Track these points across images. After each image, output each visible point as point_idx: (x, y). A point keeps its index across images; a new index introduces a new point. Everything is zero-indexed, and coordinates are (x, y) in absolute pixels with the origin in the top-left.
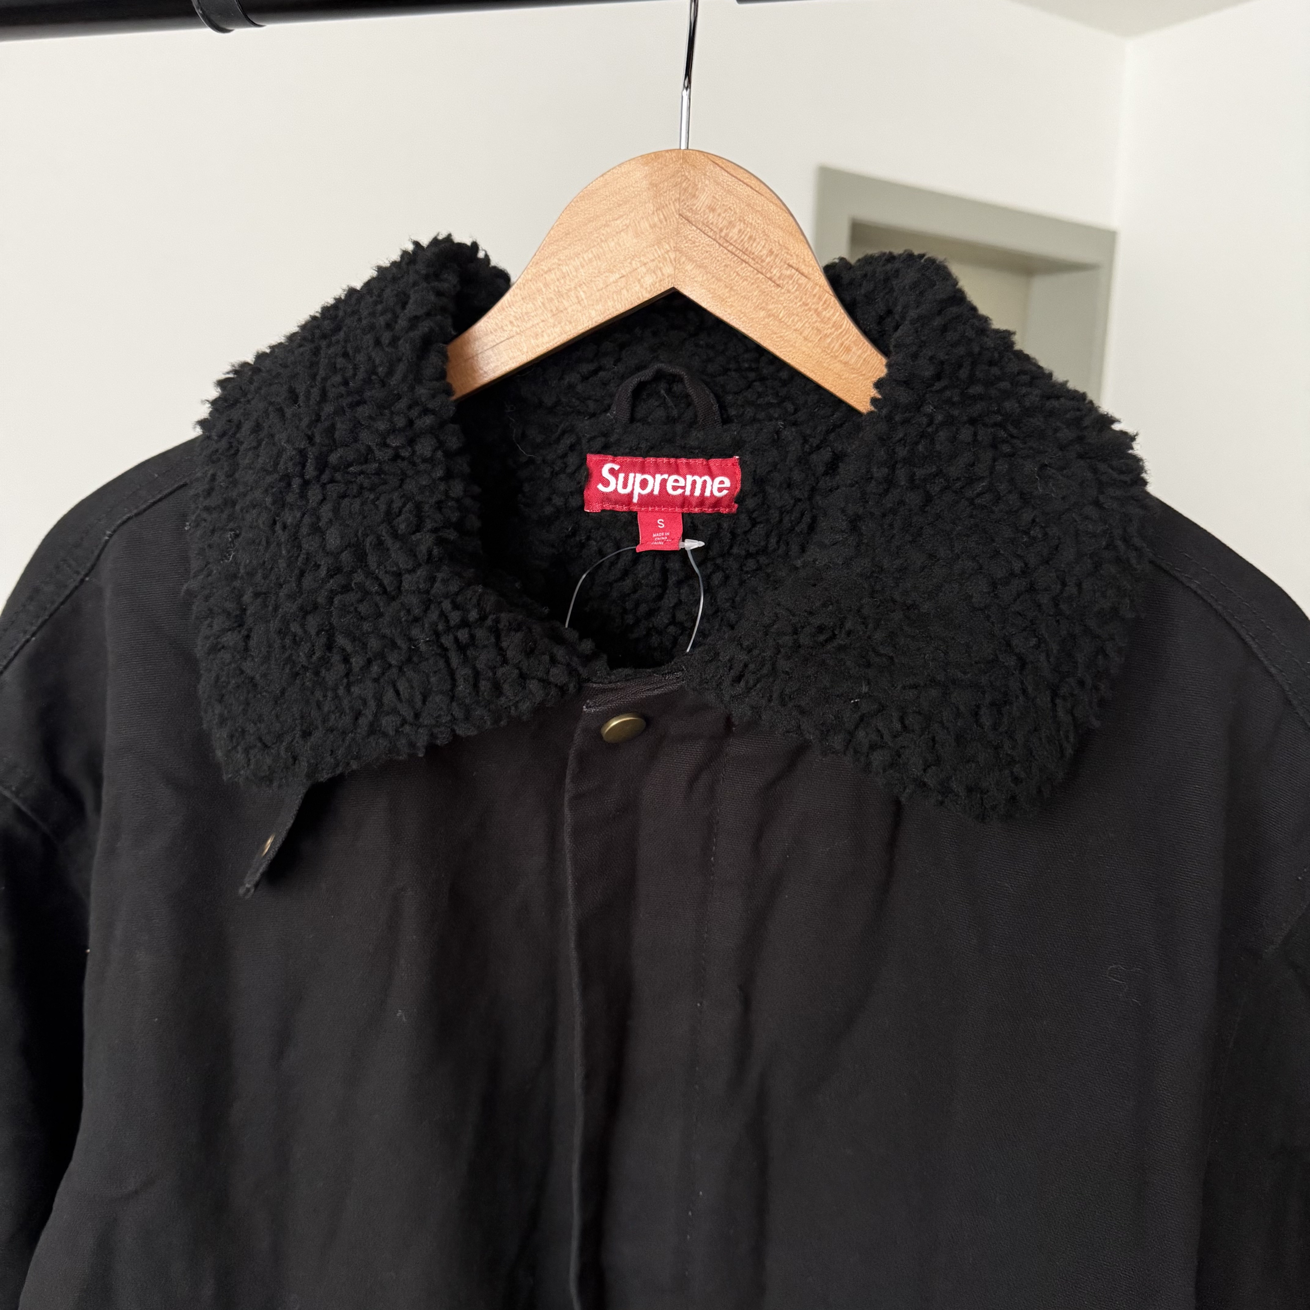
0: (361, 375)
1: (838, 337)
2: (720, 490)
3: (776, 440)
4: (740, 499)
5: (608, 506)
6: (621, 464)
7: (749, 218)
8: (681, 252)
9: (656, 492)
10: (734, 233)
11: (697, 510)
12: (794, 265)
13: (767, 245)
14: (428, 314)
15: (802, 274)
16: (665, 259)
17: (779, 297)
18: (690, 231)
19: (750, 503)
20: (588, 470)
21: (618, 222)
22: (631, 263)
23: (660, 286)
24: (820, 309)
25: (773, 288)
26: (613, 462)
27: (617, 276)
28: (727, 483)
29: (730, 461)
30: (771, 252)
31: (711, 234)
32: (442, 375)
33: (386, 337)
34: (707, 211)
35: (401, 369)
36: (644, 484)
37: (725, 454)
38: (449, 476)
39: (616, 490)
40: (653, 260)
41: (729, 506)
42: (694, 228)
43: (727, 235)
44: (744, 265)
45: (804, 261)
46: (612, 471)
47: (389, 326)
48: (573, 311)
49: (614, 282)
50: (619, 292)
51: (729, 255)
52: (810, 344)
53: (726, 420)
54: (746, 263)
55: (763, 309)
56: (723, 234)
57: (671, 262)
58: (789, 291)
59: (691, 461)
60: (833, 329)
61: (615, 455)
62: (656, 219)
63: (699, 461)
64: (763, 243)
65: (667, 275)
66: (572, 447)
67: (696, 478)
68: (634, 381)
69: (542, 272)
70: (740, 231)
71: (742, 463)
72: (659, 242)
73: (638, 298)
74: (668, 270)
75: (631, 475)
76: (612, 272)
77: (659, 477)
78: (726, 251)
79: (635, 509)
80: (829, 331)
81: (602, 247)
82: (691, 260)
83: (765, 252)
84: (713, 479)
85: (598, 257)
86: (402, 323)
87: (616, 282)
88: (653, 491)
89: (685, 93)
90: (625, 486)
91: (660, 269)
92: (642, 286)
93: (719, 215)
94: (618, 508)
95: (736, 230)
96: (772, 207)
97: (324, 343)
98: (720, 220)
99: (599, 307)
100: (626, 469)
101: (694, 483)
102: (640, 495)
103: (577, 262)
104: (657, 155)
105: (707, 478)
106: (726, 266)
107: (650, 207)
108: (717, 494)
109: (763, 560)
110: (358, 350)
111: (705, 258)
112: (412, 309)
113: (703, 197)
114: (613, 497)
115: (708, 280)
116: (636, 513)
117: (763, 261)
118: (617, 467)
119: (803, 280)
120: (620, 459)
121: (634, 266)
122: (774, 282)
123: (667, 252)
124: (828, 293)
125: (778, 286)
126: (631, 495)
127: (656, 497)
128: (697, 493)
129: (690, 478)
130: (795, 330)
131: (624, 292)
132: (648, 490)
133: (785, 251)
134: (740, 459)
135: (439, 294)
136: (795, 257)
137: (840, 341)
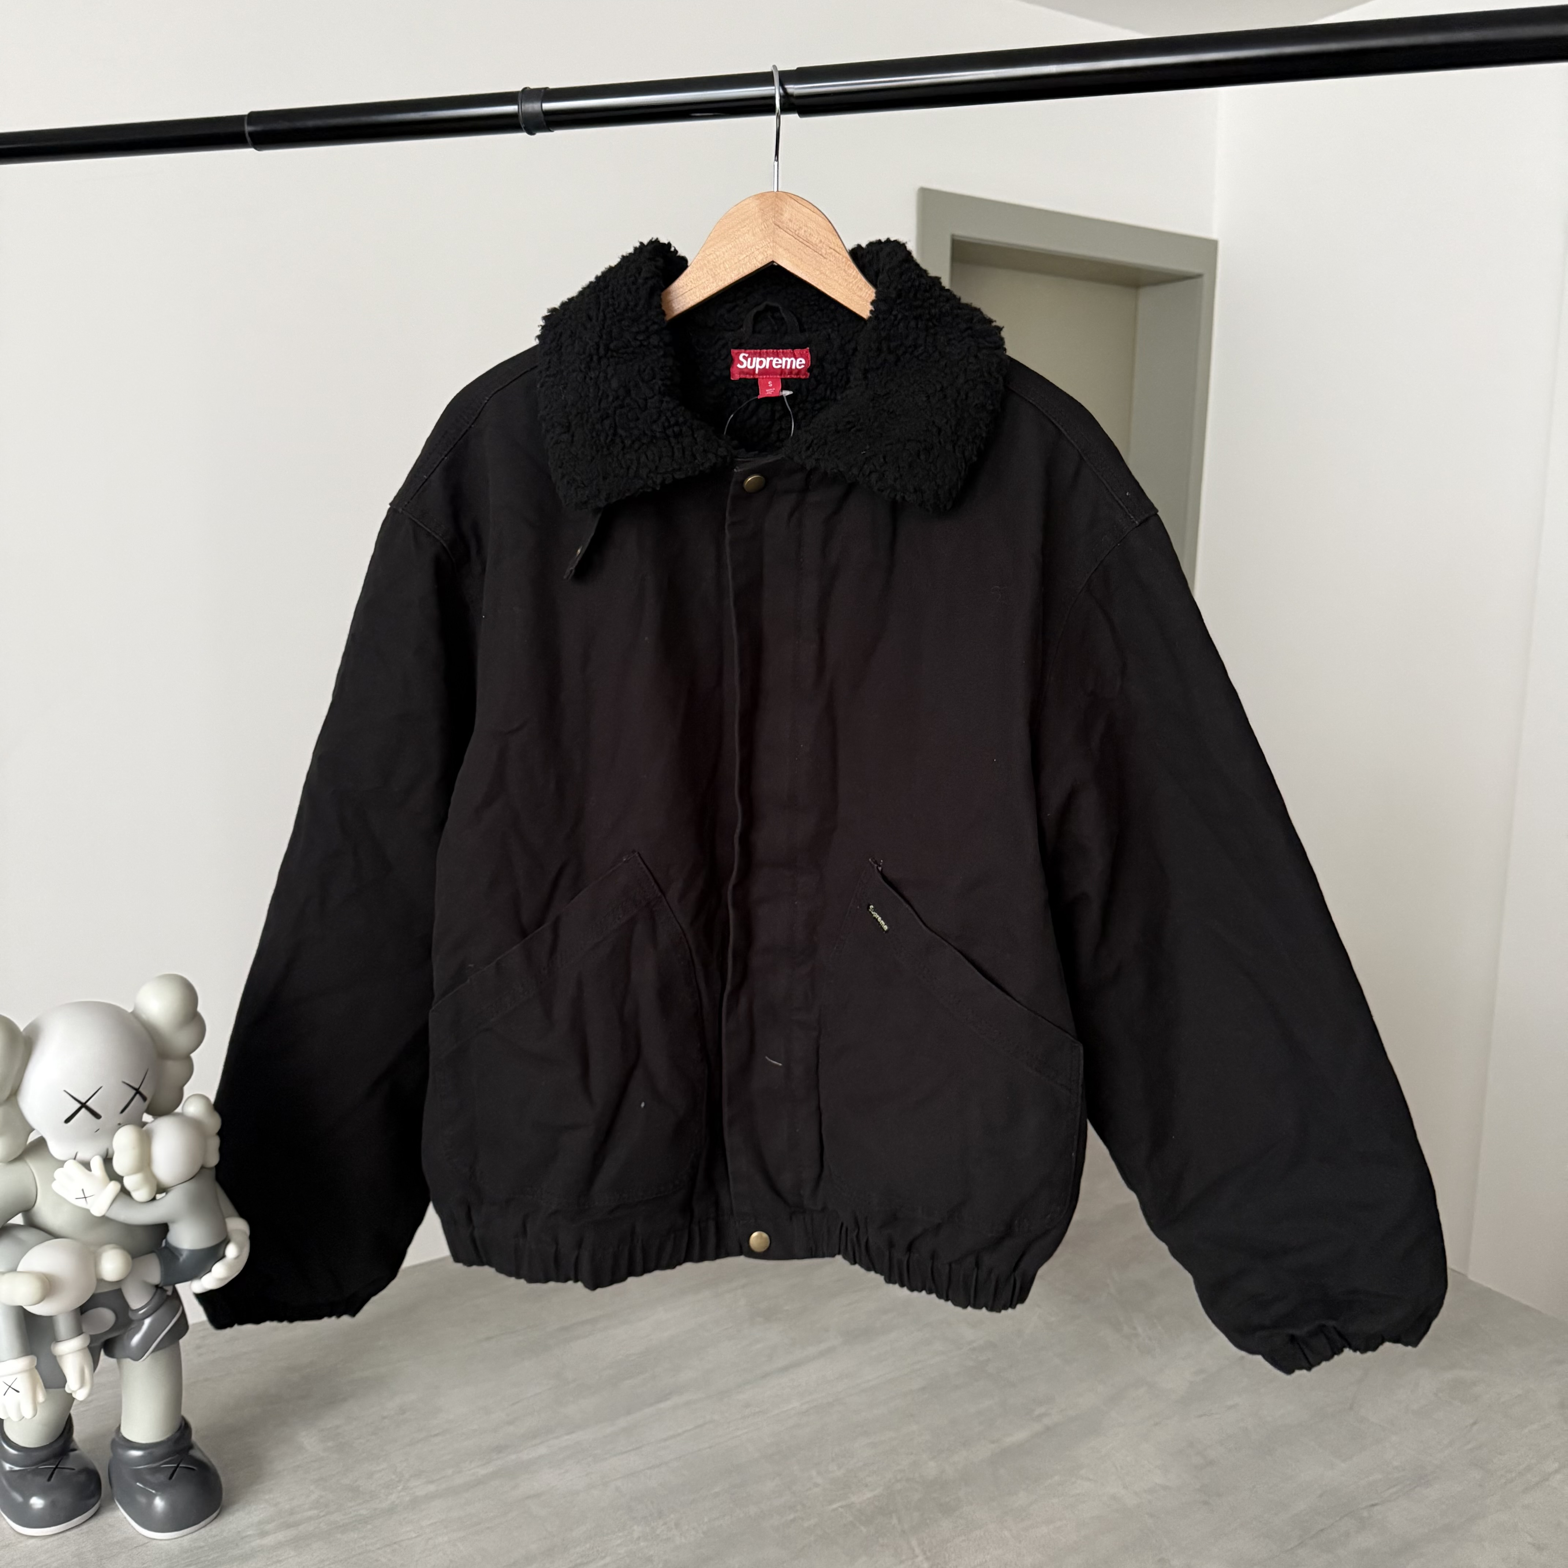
0: (623, 305)
1: (856, 283)
2: (800, 365)
3: (828, 339)
4: (810, 370)
5: (743, 376)
6: (749, 353)
7: (809, 225)
8: (776, 242)
9: (767, 367)
10: (802, 232)
11: (789, 376)
12: (832, 248)
13: (818, 238)
14: (652, 277)
16: (768, 247)
17: (825, 264)
18: (781, 233)
19: (816, 371)
20: (732, 356)
21: (744, 229)
22: (751, 250)
23: (766, 260)
24: (846, 270)
25: (823, 260)
26: (745, 353)
27: (745, 256)
28: (804, 362)
29: (805, 351)
30: (821, 241)
31: (791, 233)
32: (660, 306)
33: (633, 288)
34: (788, 221)
35: (642, 302)
36: (761, 363)
37: (802, 346)
38: (664, 356)
39: (747, 367)
40: (762, 248)
41: (805, 374)
42: (782, 230)
43: (799, 233)
44: (808, 248)
45: (837, 245)
46: (744, 357)
47: (634, 283)
48: (722, 274)
49: (742, 259)
50: (745, 264)
51: (800, 243)
52: (842, 287)
53: (802, 330)
54: (809, 247)
55: (818, 270)
56: (797, 233)
57: (771, 247)
58: (830, 261)
59: (785, 350)
60: (853, 279)
61: (746, 349)
62: (763, 227)
63: (789, 350)
64: (816, 237)
65: (769, 255)
66: (724, 346)
67: (788, 359)
68: (755, 311)
69: (706, 255)
70: (805, 231)
71: (811, 351)
72: (765, 238)
73: (756, 267)
74: (770, 252)
75: (754, 359)
76: (741, 254)
77: (769, 359)
78: (798, 242)
79: (757, 377)
80: (851, 281)
81: (736, 242)
82: (781, 247)
83: (818, 241)
84: (796, 360)
85: (735, 247)
86: (640, 281)
87: (744, 259)
88: (765, 366)
89: (776, 163)
90: (751, 364)
91: (766, 252)
92: (757, 261)
93: (794, 223)
94: (748, 377)
95: (803, 231)
96: (820, 219)
97: (601, 293)
98: (795, 226)
99: (736, 272)
100: (752, 356)
101: (786, 361)
102: (759, 369)
103: (724, 250)
104: (763, 194)
105: (793, 359)
106: (799, 249)
107: (760, 221)
108: (798, 367)
109: (823, 403)
110: (619, 295)
111: (788, 246)
112: (643, 275)
113: (786, 215)
114: (746, 371)
115: (790, 256)
116: (757, 379)
118: (747, 355)
119: (837, 255)
120: (748, 351)
121: (753, 250)
122: (823, 256)
123: (769, 243)
124: (850, 261)
125: (825, 258)
126: (754, 369)
127: (767, 369)
128: (788, 367)
129: (784, 359)
130: (835, 280)
131: (748, 263)
132: (763, 367)
133: (827, 241)
134: (810, 349)
135: (656, 267)
136: (833, 244)
137: (857, 286)
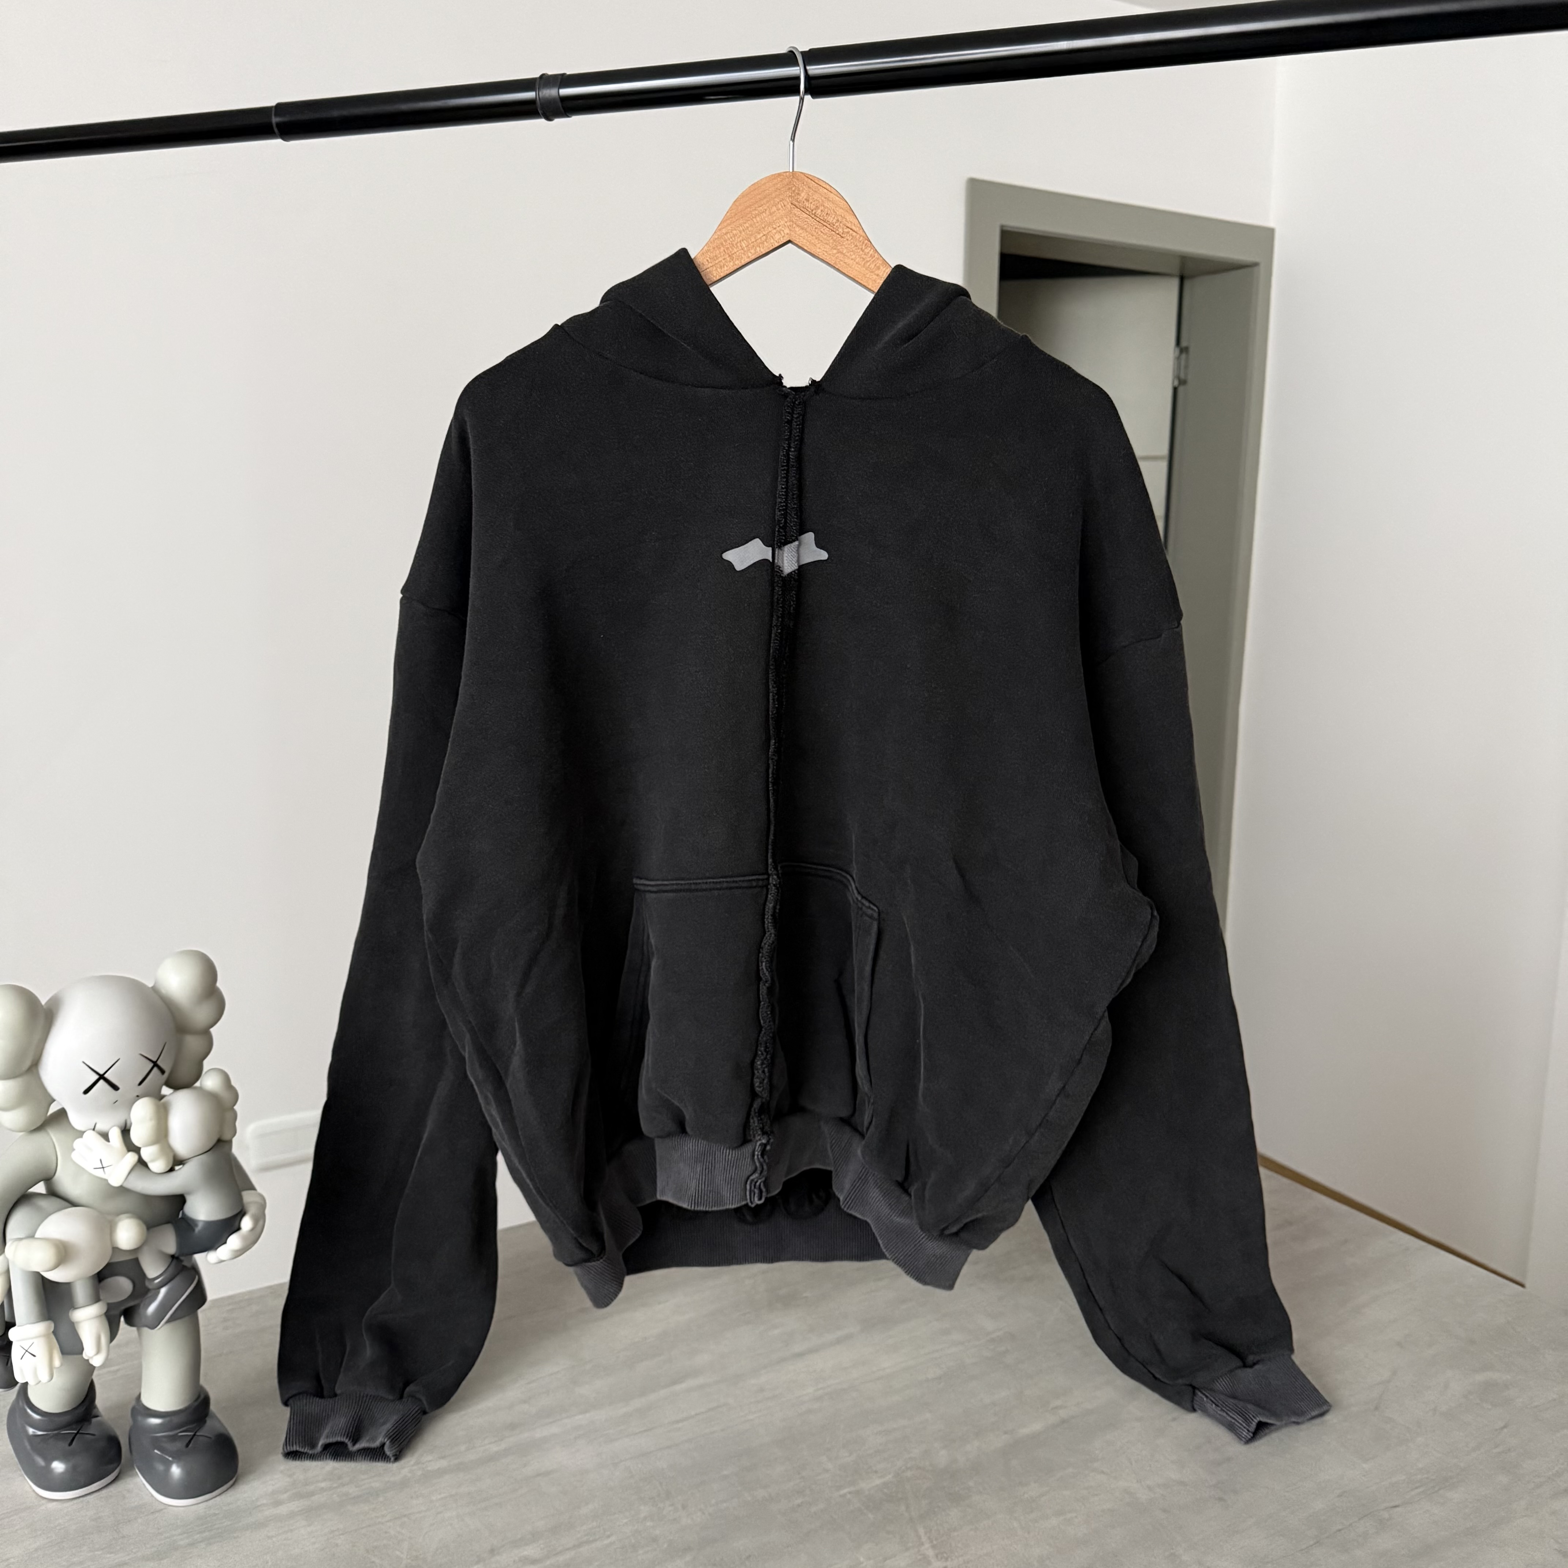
1: (873, 261)
7: (826, 205)
8: (793, 222)
12: (850, 227)
13: (836, 218)
15: (854, 231)
16: (785, 226)
17: (843, 242)
18: (796, 211)
21: (761, 208)
22: (768, 228)
23: (783, 239)
24: (863, 248)
25: (840, 239)
27: (762, 235)
30: (838, 220)
31: (807, 213)
34: (805, 201)
40: (779, 227)
42: (799, 210)
43: (815, 213)
44: (825, 227)
45: (854, 224)
48: (739, 254)
50: (763, 243)
51: (817, 223)
52: (859, 266)
55: (835, 249)
56: (813, 212)
57: (788, 226)
58: (847, 240)
60: (871, 258)
62: (780, 207)
64: (833, 216)
65: (786, 234)
69: (723, 234)
70: (822, 211)
73: (772, 246)
74: (787, 231)
76: (759, 233)
78: (815, 221)
80: (868, 259)
81: (753, 221)
82: (798, 226)
83: (834, 221)
85: (751, 226)
87: (761, 238)
89: (791, 143)
91: (783, 231)
92: (774, 240)
93: (811, 203)
95: (819, 211)
98: (812, 206)
99: (753, 251)
103: (741, 229)
104: (778, 175)
106: (816, 228)
107: (777, 200)
111: (805, 224)
113: (803, 195)
115: (807, 235)
117: (834, 225)
119: (854, 234)
121: (770, 230)
122: (840, 235)
123: (786, 222)
125: (842, 237)
130: (852, 259)
131: (765, 243)
133: (844, 220)
136: (850, 223)
137: (874, 264)
